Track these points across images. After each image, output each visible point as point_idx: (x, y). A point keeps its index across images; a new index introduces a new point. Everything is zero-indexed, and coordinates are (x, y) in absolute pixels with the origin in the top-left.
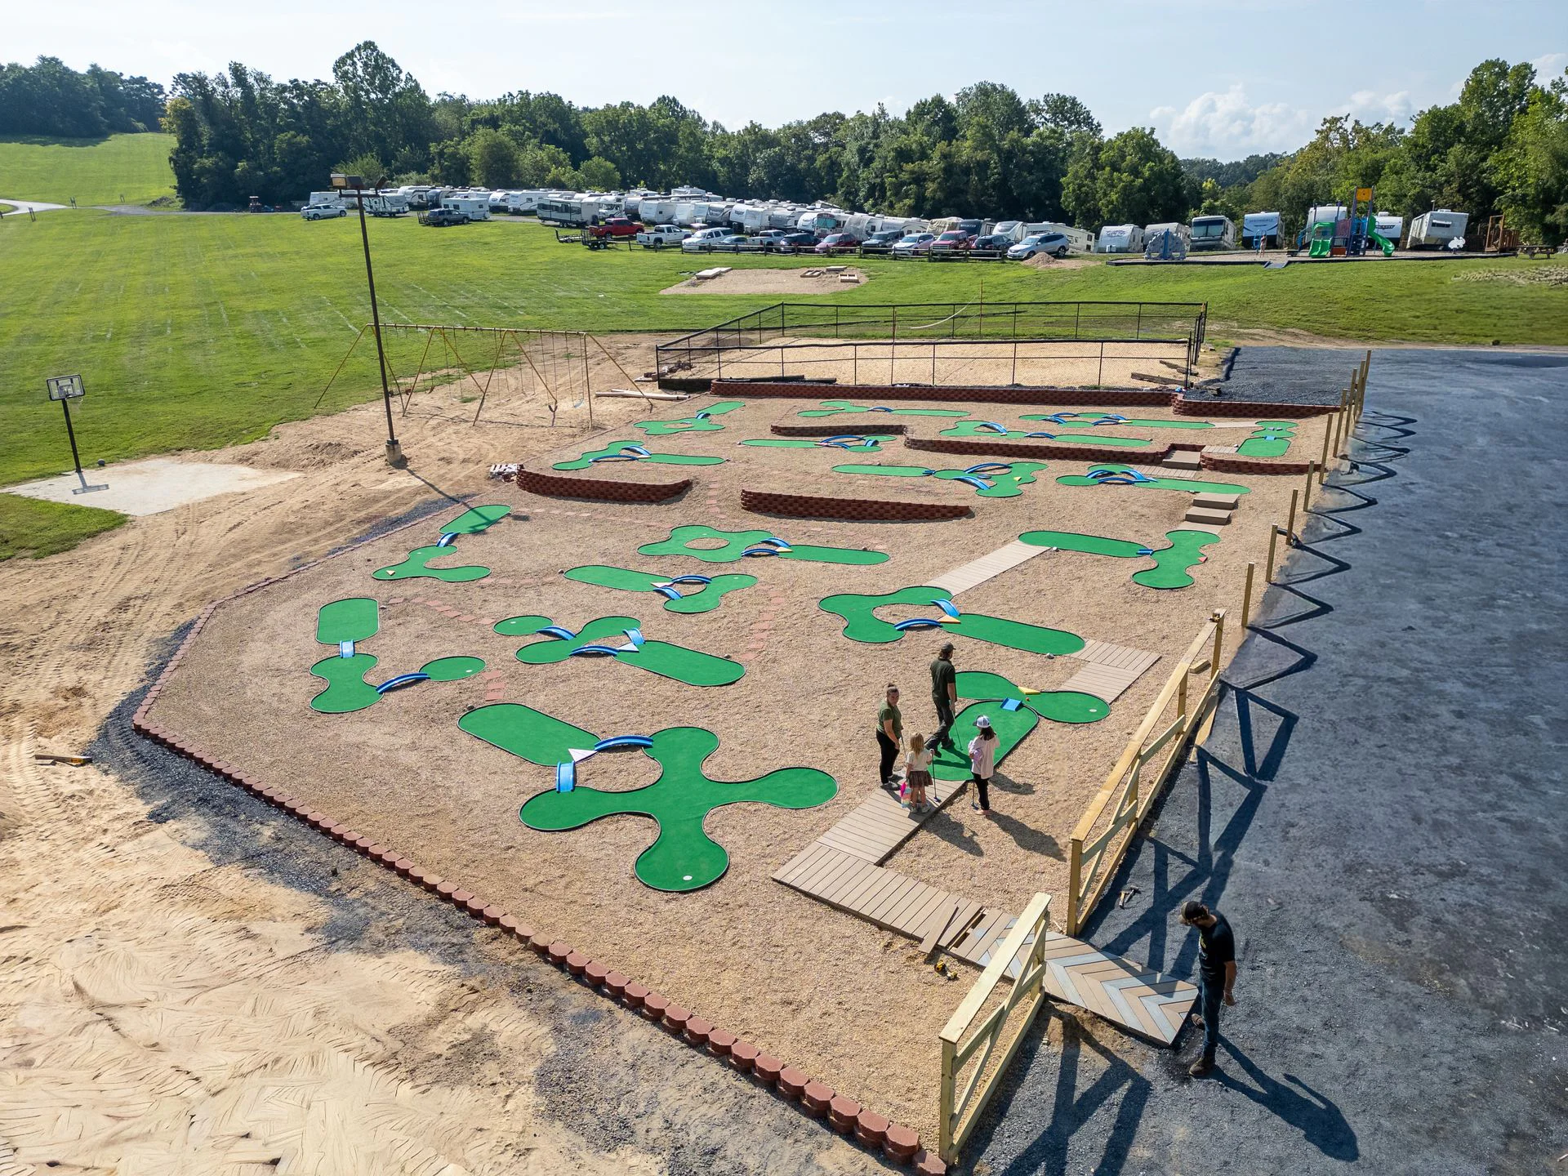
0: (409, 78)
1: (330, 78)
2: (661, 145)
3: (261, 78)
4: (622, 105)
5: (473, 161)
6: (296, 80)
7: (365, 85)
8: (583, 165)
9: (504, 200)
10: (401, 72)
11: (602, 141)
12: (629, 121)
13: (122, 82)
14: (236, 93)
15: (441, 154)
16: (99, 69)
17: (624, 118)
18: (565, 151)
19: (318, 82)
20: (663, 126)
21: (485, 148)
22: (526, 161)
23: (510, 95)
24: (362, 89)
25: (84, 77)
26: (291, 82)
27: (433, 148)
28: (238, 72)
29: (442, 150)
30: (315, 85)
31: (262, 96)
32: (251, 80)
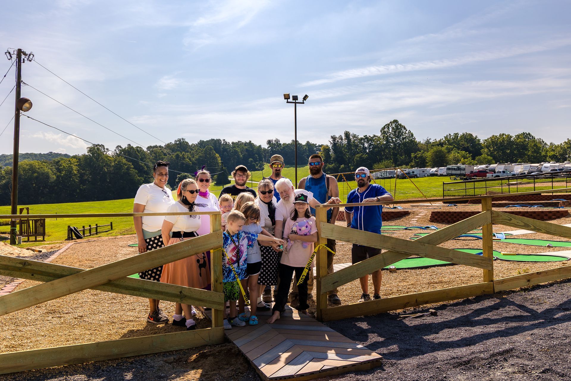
0: (410, 132)
1: (379, 134)
2: (519, 151)
3: (354, 136)
4: (500, 135)
5: (428, 159)
6: (366, 136)
7: (392, 136)
8: (477, 158)
9: (437, 171)
10: (407, 131)
11: (490, 151)
12: (503, 141)
13: (316, 147)
14: (345, 142)
15: (415, 157)
16: (309, 143)
17: (501, 140)
18: (470, 153)
19: (375, 136)
20: (520, 142)
21: (433, 153)
22: (450, 157)
23: (450, 135)
24: (390, 137)
25: (304, 145)
26: (364, 136)
27: (413, 155)
28: (347, 135)
29: (416, 156)
30: (373, 137)
31: (354, 142)
32: (351, 137)
